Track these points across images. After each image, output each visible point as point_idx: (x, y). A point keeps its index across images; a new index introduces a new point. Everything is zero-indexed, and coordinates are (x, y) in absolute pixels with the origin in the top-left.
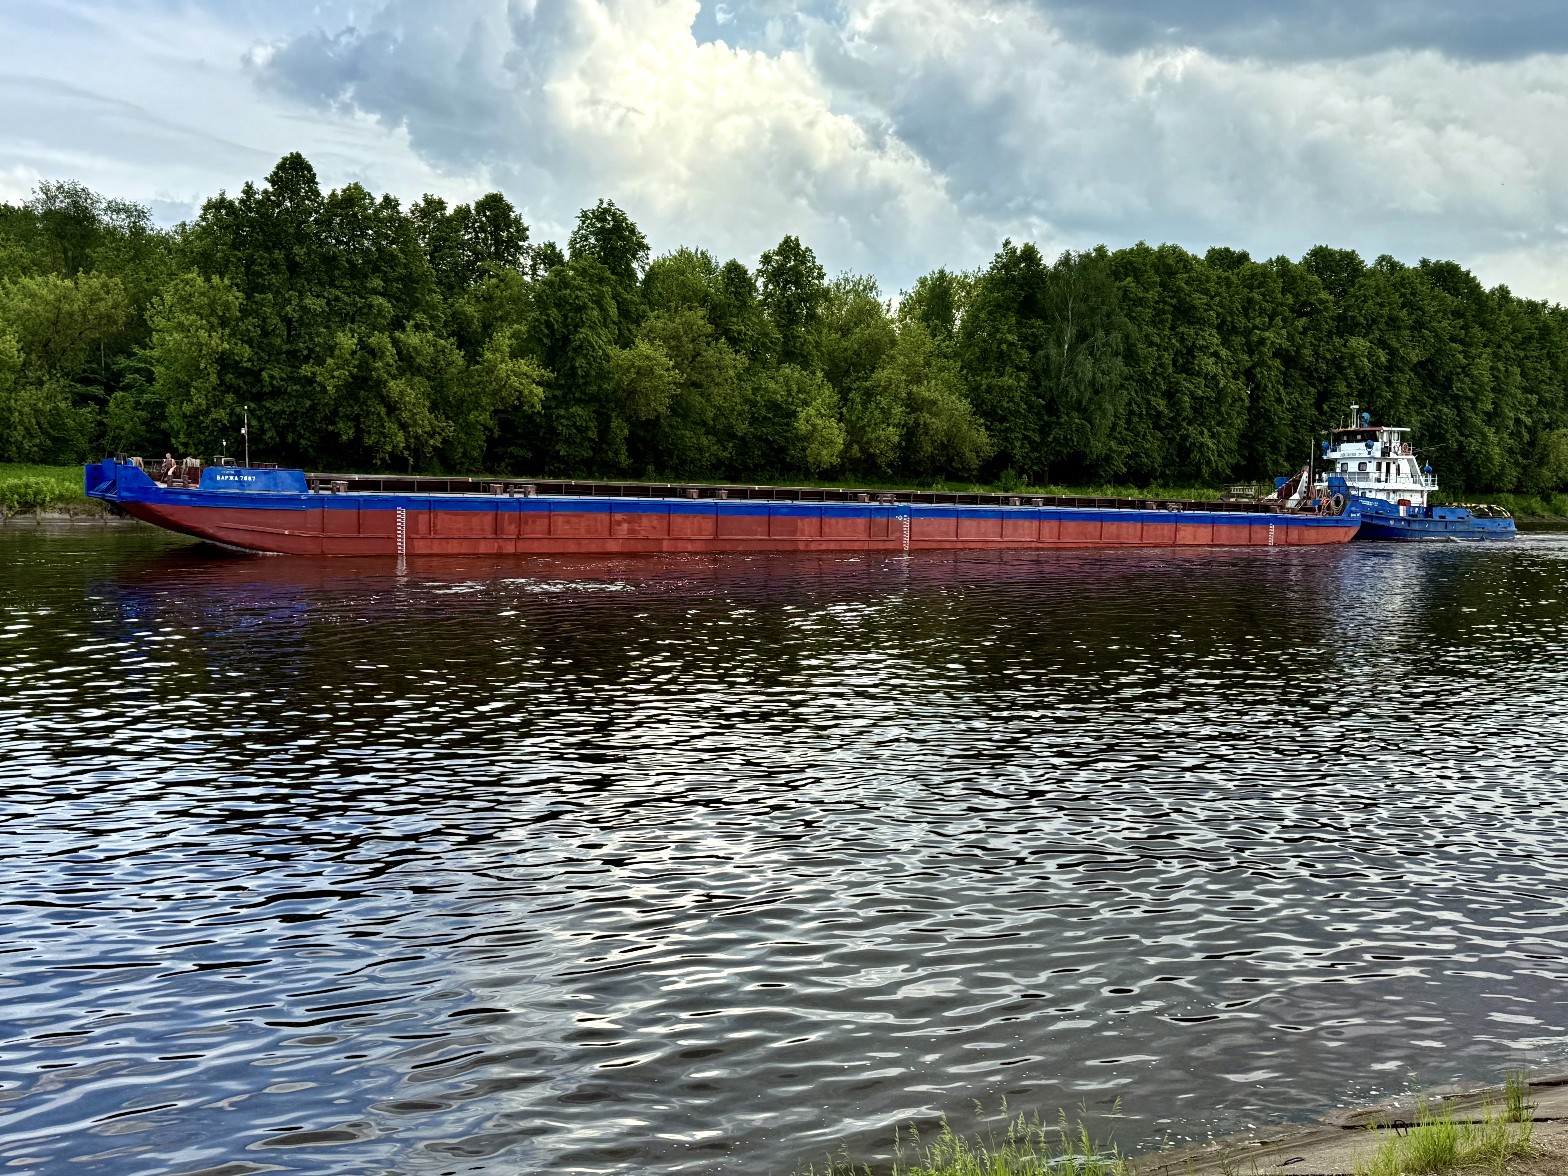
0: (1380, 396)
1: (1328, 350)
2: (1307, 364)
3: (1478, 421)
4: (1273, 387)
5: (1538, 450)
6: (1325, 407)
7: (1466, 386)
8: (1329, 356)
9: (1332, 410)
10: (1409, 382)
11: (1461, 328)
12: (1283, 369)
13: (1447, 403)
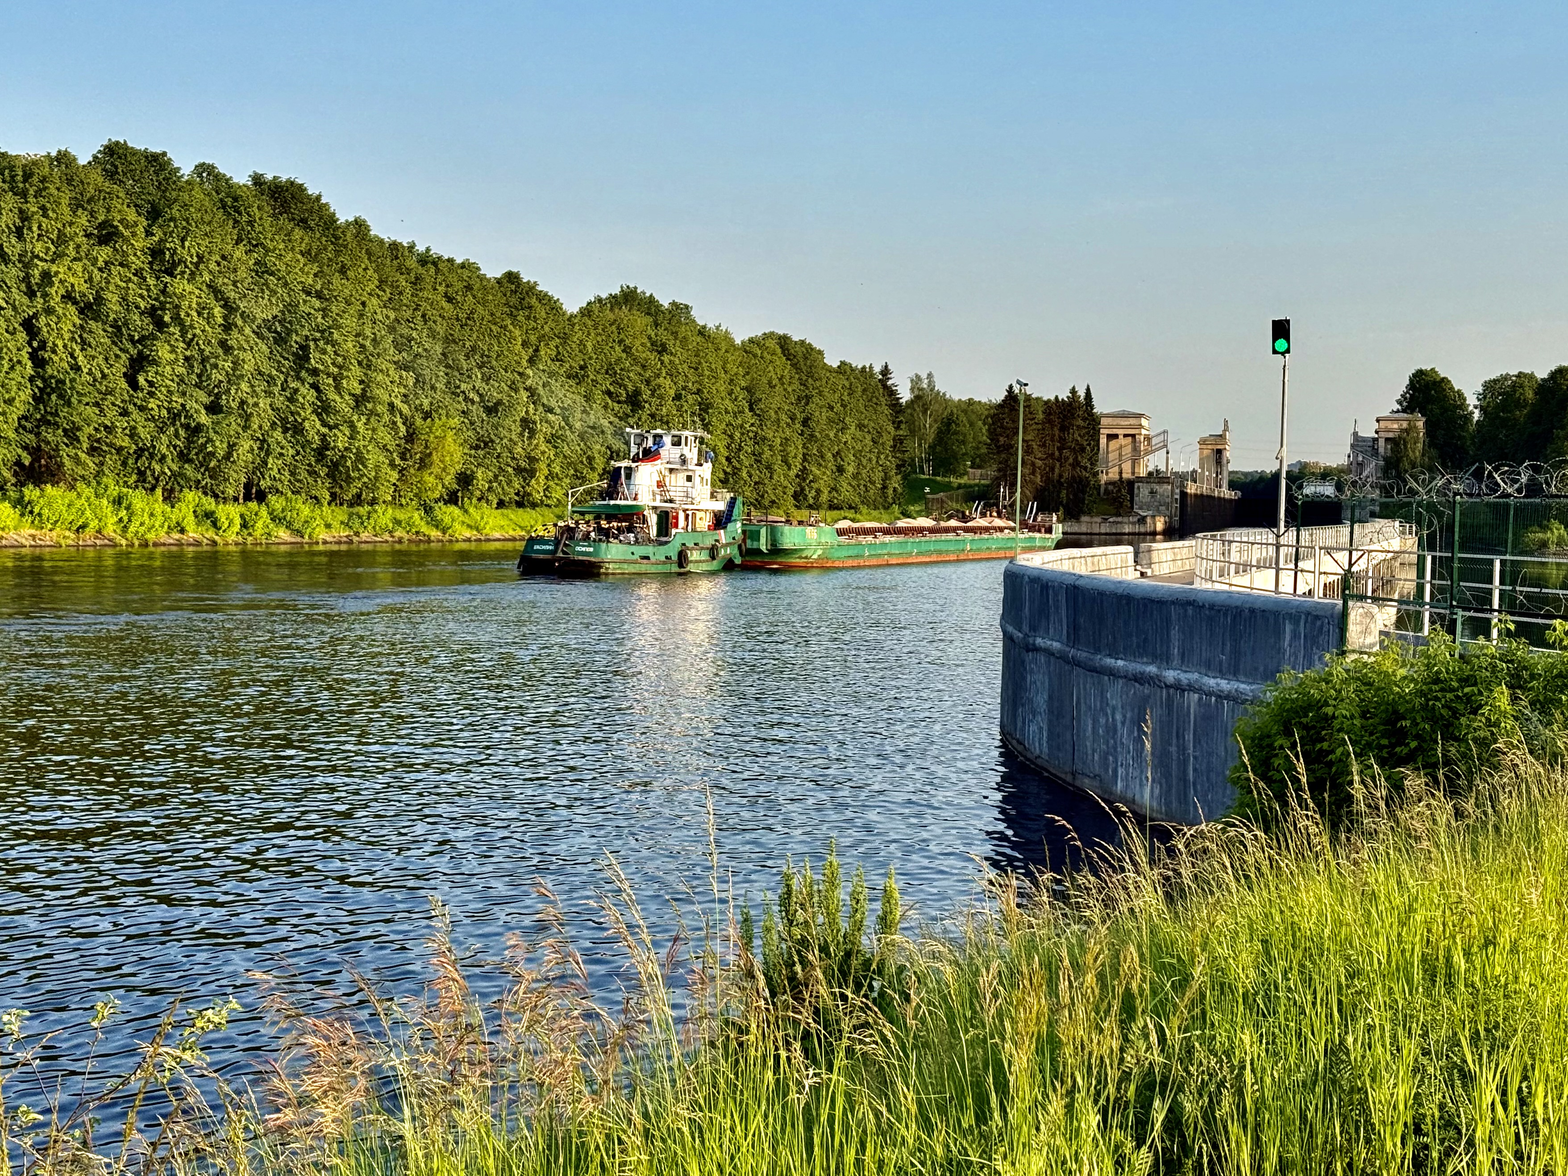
0: (215, 366)
1: (141, 296)
2: (112, 316)
3: (343, 404)
4: (65, 346)
5: (418, 448)
6: (141, 380)
7: (326, 357)
8: (142, 305)
9: (151, 384)
10: (252, 348)
11: (316, 275)
12: (78, 322)
13: (303, 382)
